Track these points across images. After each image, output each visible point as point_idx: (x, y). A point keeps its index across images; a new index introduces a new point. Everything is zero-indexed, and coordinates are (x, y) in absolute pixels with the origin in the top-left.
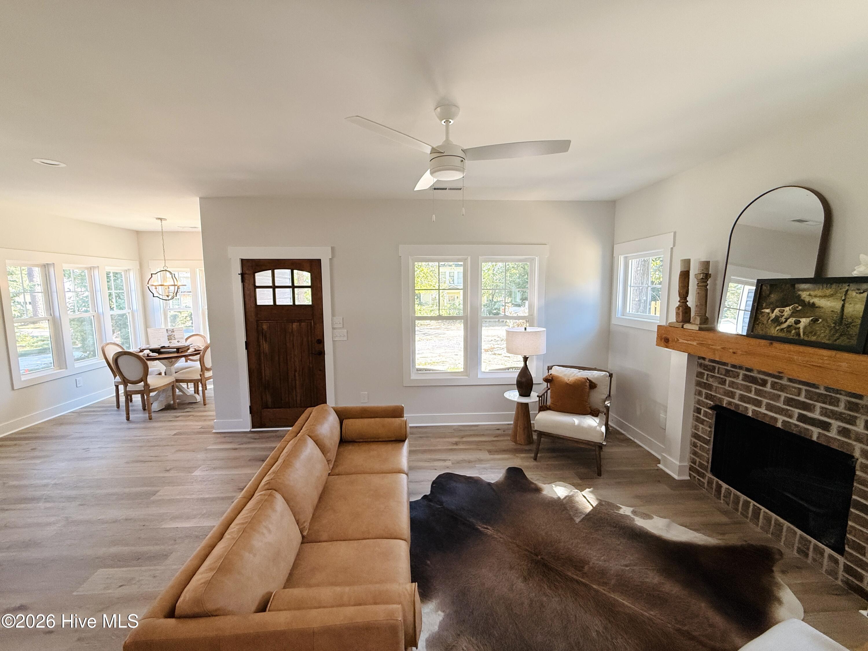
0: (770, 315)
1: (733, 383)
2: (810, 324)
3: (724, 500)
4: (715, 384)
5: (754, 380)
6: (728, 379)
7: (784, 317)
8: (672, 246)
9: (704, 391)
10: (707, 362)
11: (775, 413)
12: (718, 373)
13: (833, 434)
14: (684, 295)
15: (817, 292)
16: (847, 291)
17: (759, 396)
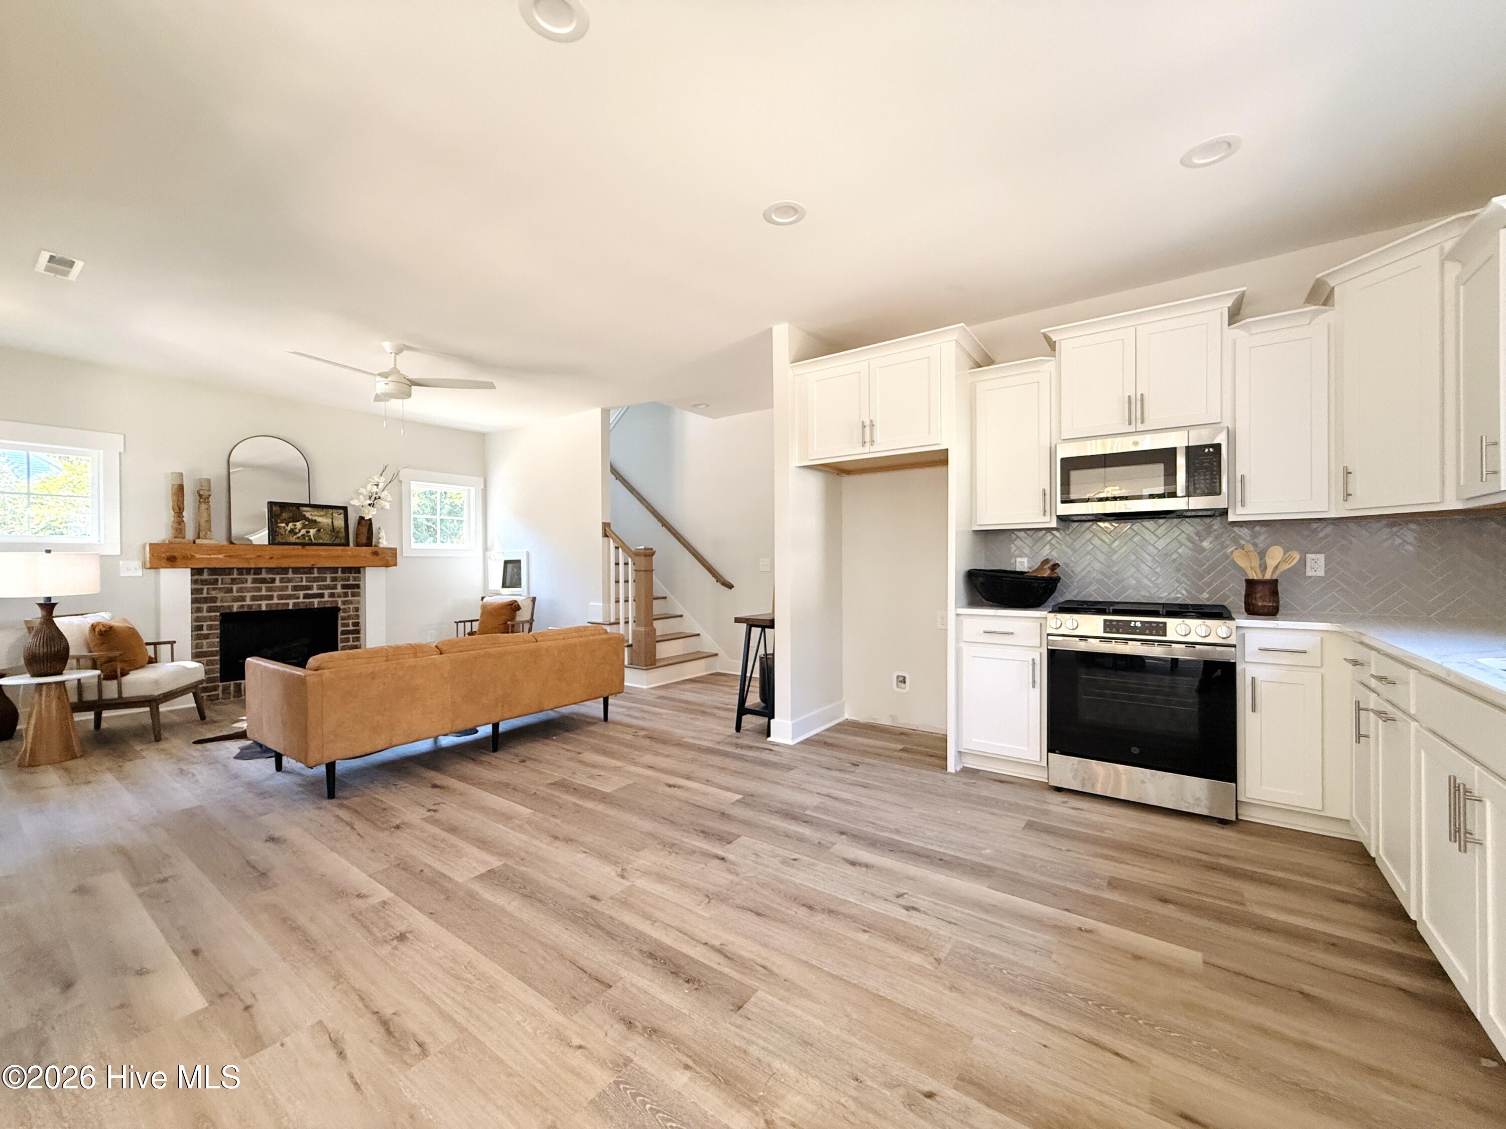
0: (287, 528)
1: (242, 588)
2: (316, 533)
4: (220, 595)
5: (264, 581)
6: (235, 587)
7: (297, 529)
8: (122, 450)
9: (205, 606)
10: (205, 576)
11: (286, 599)
12: (222, 584)
13: (326, 598)
14: (179, 510)
15: (316, 513)
16: (332, 513)
17: (271, 592)
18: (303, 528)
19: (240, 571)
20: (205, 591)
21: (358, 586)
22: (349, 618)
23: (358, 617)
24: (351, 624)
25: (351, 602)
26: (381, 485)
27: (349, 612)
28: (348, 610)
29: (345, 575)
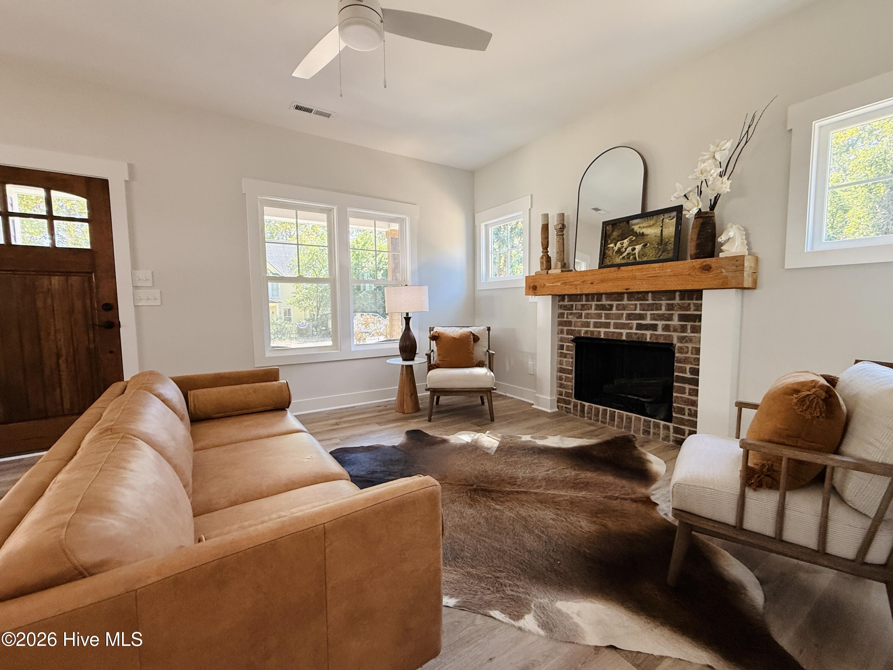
0: (614, 248)
2: (642, 249)
3: (587, 416)
4: (574, 320)
5: (602, 307)
6: (584, 312)
7: (624, 248)
8: (530, 207)
9: (565, 329)
11: (621, 328)
12: (576, 309)
13: (660, 332)
14: (545, 246)
15: (645, 224)
16: (663, 219)
17: (608, 319)
20: (565, 316)
22: (686, 361)
23: (697, 360)
24: (688, 370)
25: (690, 340)
27: (687, 353)
28: (686, 350)
29: (683, 302)
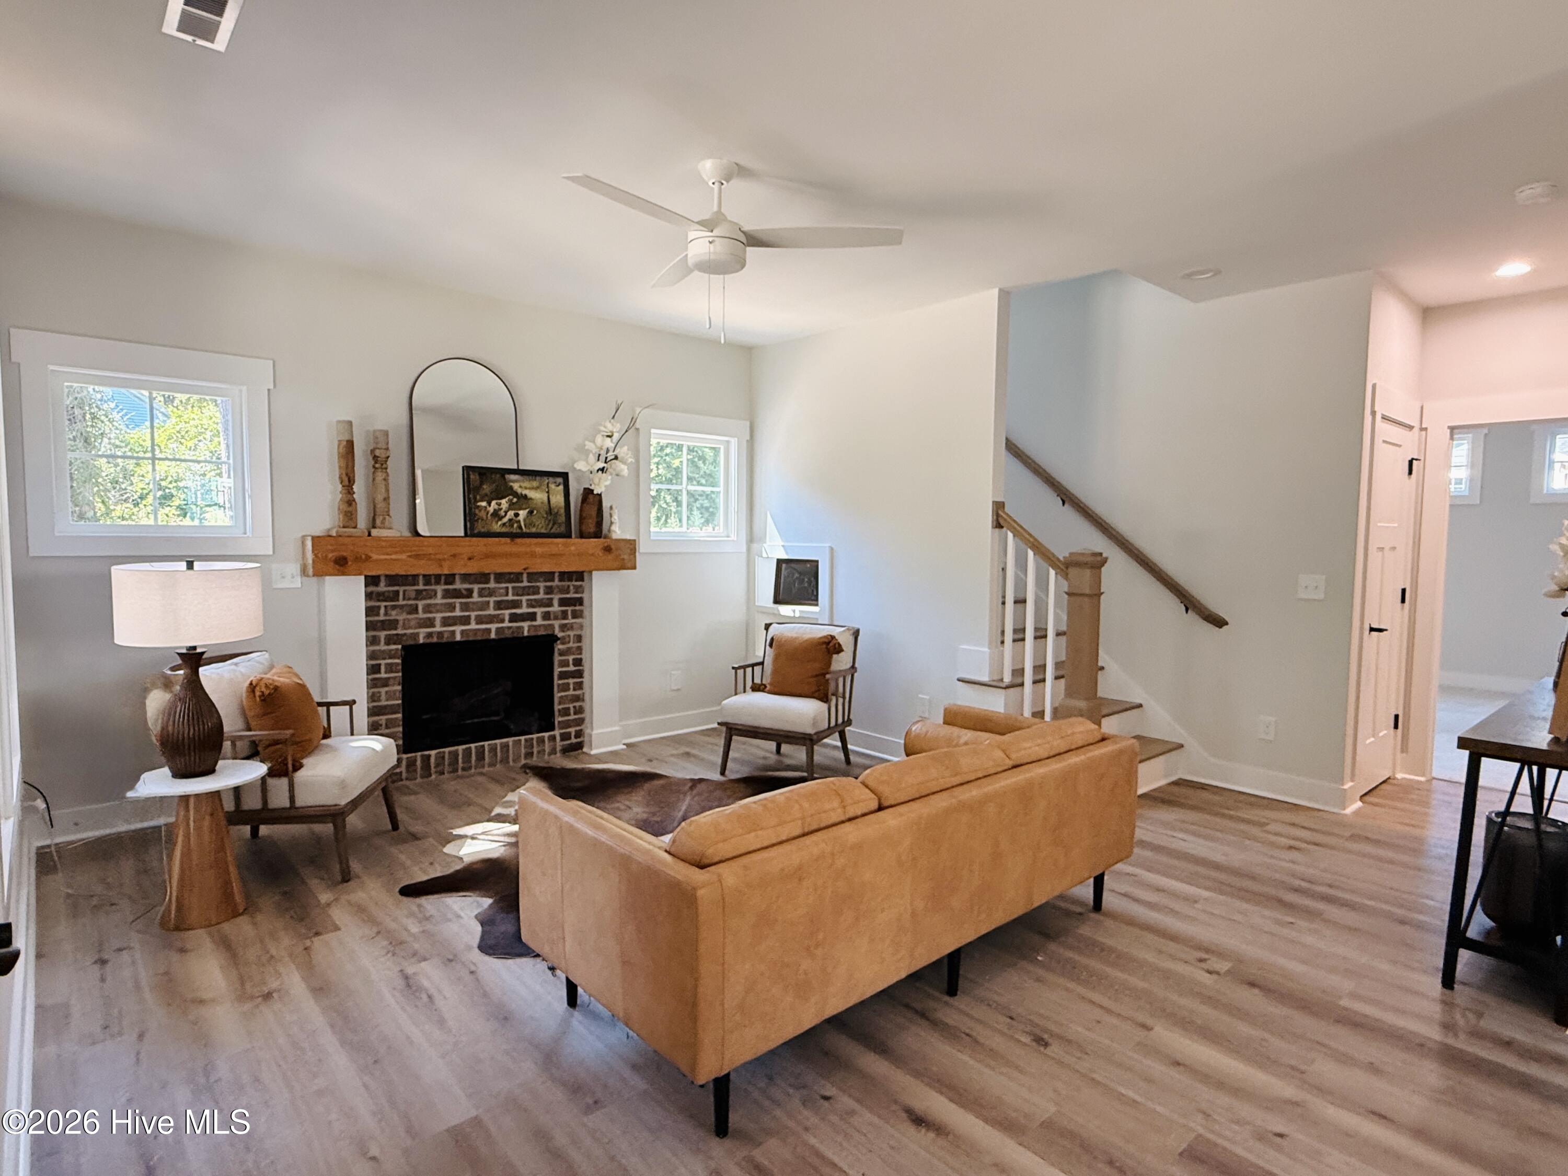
0: (488, 508)
1: (429, 605)
2: (528, 516)
3: (435, 772)
4: (402, 617)
5: (457, 594)
6: (421, 604)
7: (502, 511)
8: (271, 387)
9: (383, 634)
10: (382, 587)
11: (487, 623)
12: (404, 599)
13: (539, 621)
14: (348, 482)
15: (526, 484)
16: (548, 484)
17: (467, 611)
18: (509, 509)
19: (428, 579)
20: (382, 611)
21: (580, 601)
22: (567, 652)
23: (580, 649)
24: (571, 662)
25: (571, 627)
26: (616, 436)
27: (569, 642)
28: (567, 639)
29: (563, 583)
